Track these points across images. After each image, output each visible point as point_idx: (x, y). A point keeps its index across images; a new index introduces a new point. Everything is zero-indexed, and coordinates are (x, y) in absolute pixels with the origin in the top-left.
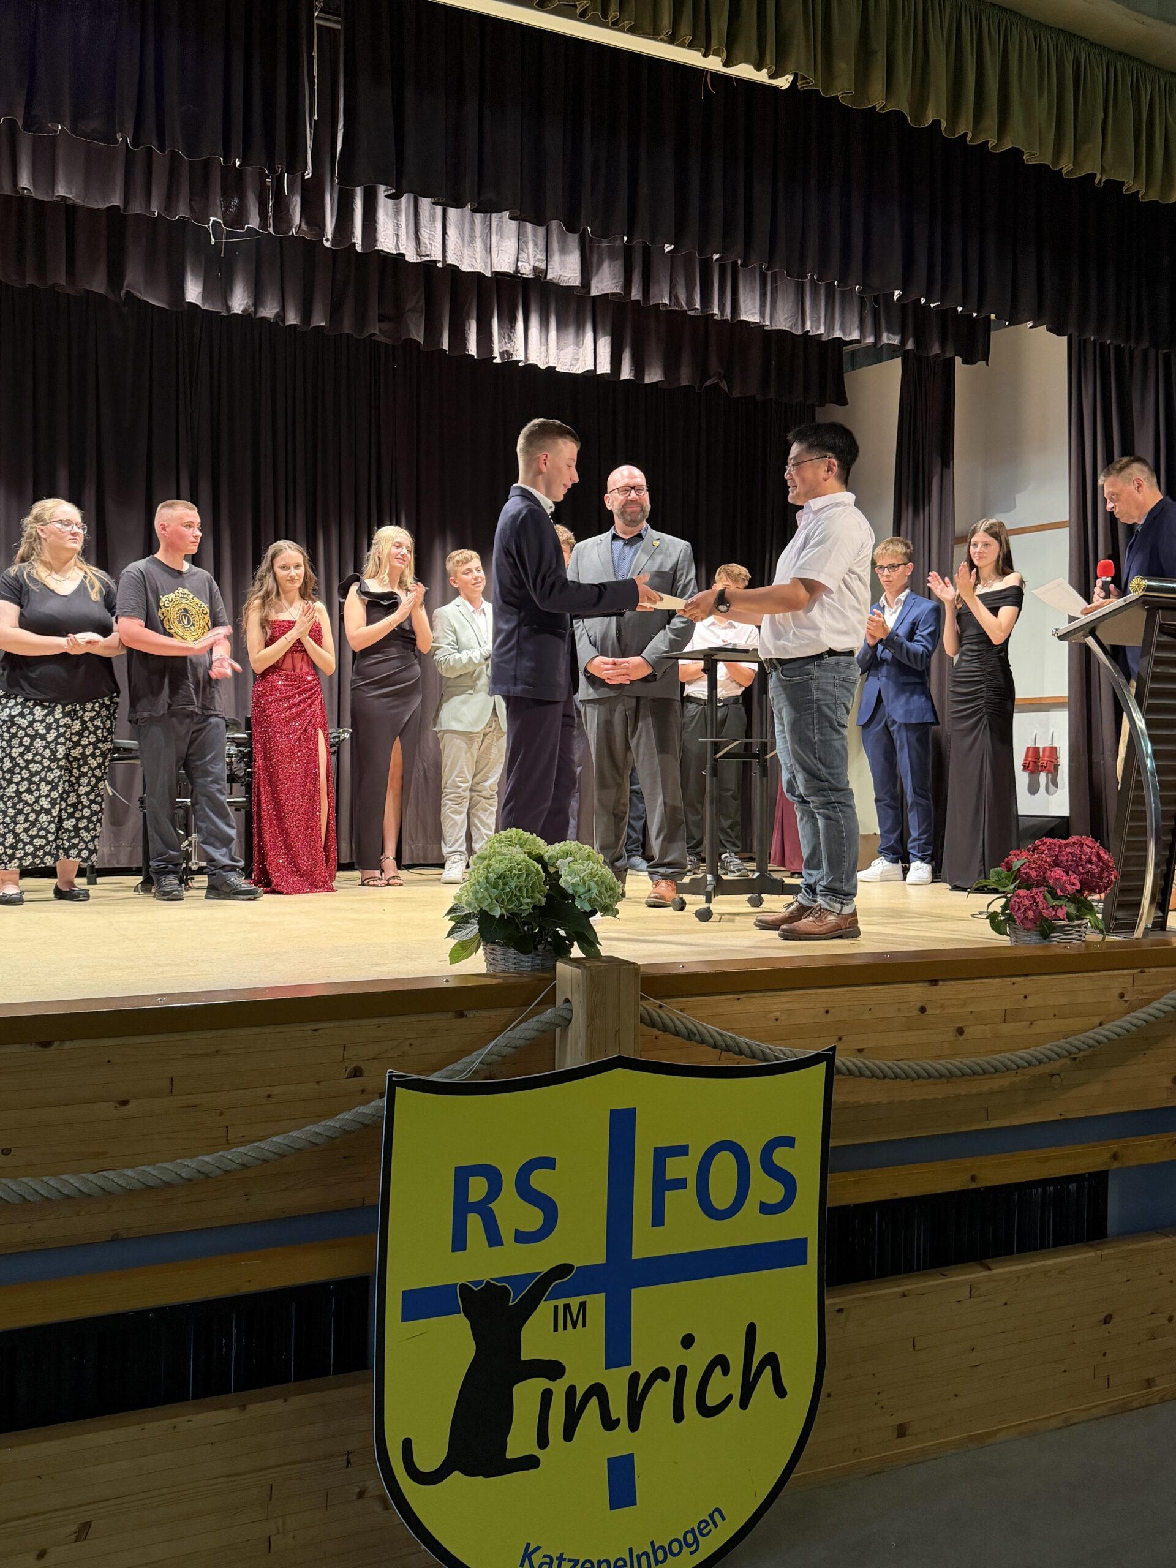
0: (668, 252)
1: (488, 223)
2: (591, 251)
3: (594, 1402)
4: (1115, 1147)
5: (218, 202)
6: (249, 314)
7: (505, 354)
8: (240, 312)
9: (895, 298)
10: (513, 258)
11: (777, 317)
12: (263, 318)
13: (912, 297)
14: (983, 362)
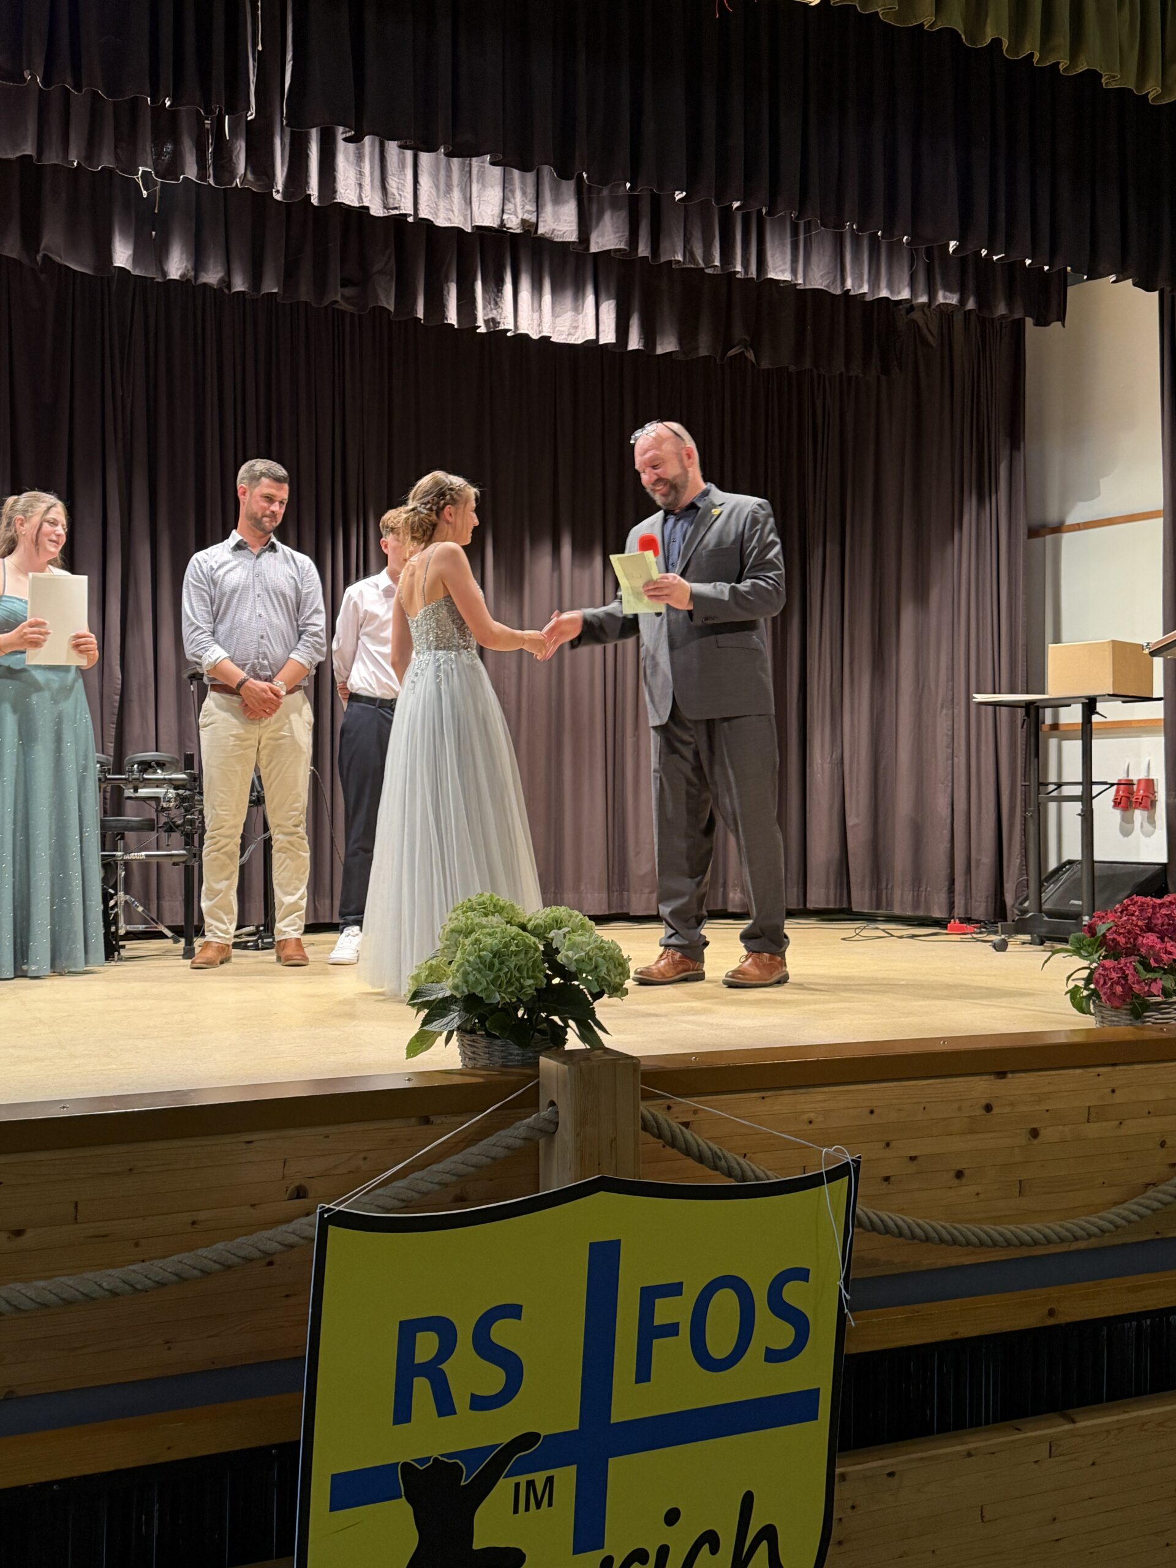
0: (679, 200)
1: (467, 169)
2: (590, 200)
5: (148, 149)
6: (188, 280)
7: (491, 322)
8: (177, 278)
9: (951, 250)
10: (497, 210)
11: (810, 274)
12: (205, 284)
13: (970, 248)
14: (1059, 323)
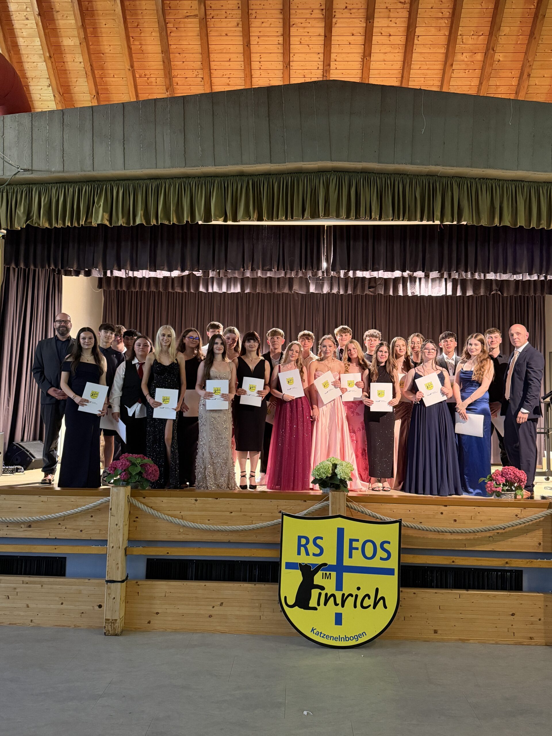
3: (332, 598)
4: (507, 560)
6: (329, 293)
7: (412, 293)
8: (326, 292)
12: (333, 293)
